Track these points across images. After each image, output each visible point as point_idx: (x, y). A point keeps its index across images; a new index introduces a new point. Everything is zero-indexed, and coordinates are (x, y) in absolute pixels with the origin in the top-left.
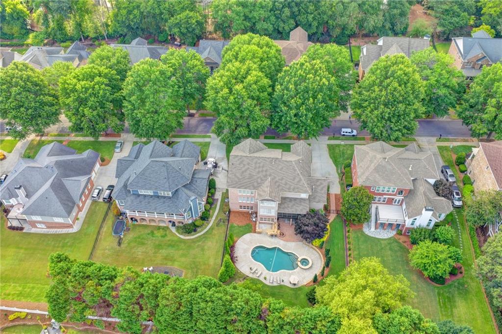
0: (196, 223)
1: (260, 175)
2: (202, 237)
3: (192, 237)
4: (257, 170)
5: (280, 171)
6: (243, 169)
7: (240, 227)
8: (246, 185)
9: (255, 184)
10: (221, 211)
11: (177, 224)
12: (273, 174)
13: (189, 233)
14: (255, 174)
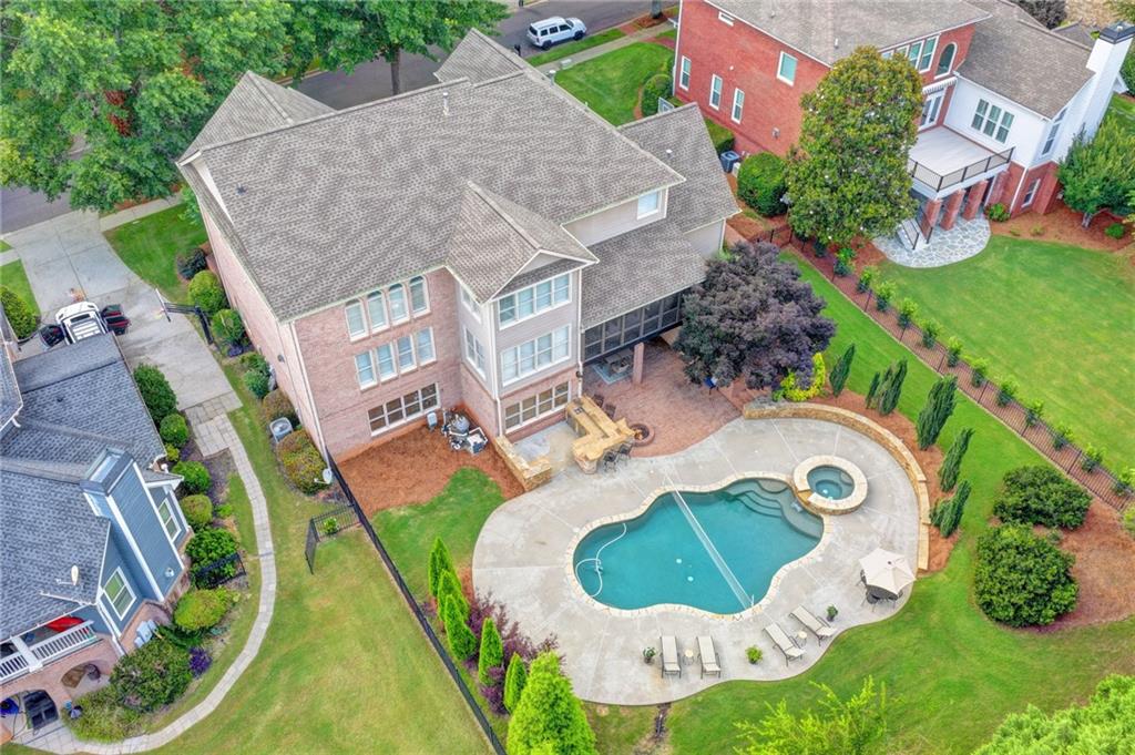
0: (187, 620)
1: (416, 187)
2: (264, 674)
3: (204, 709)
4: (388, 171)
5: (500, 137)
6: (316, 193)
7: (432, 508)
8: (376, 262)
9: (421, 239)
10: (280, 492)
11: (61, 697)
12: (473, 162)
13: (170, 700)
14: (390, 194)
